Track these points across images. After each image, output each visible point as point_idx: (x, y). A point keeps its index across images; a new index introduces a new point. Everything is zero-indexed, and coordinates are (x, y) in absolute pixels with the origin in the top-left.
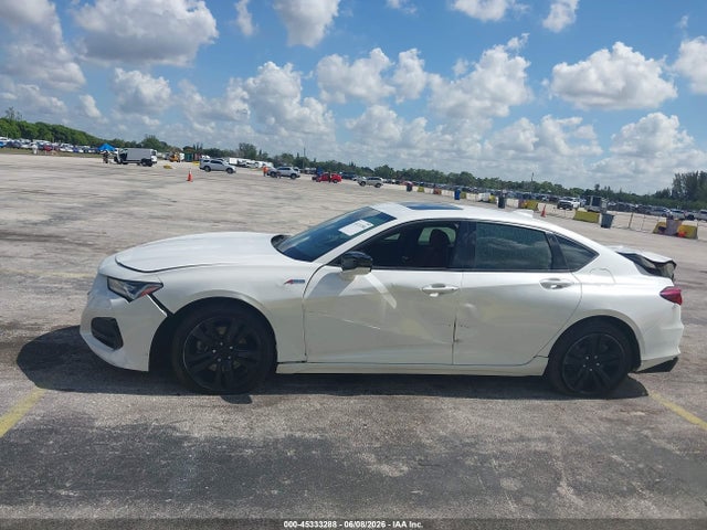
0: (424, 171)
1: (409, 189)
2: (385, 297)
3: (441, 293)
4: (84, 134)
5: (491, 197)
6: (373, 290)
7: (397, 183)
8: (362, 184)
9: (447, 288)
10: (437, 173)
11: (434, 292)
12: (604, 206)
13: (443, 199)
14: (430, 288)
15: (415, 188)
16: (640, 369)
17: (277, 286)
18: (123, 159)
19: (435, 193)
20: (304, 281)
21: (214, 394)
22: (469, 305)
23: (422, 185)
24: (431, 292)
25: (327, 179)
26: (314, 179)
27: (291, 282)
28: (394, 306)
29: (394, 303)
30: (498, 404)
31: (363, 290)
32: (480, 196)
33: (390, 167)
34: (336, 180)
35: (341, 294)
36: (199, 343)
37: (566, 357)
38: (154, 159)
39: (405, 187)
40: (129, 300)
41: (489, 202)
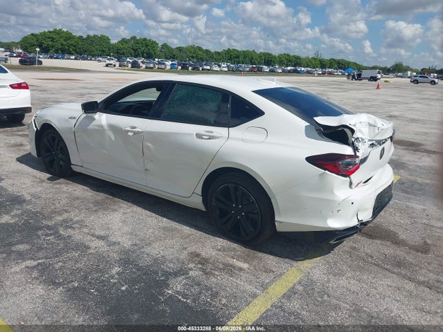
2: (108, 132)
4: (355, 63)
14: (129, 129)
17: (66, 120)
18: (359, 77)
20: (74, 118)
24: (129, 131)
27: (71, 118)
29: (113, 137)
38: (379, 76)
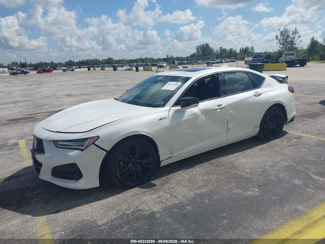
0: (90, 60)
1: (89, 69)
2: (200, 116)
3: (221, 109)
5: (130, 68)
6: (195, 114)
7: (79, 68)
8: (64, 71)
9: (223, 106)
10: (96, 60)
11: (218, 109)
12: (176, 64)
13: (106, 72)
14: (217, 107)
15: (92, 69)
16: (289, 120)
17: (156, 123)
19: (102, 69)
20: (166, 118)
21: (135, 187)
22: (231, 112)
23: (94, 67)
25: (45, 71)
26: (38, 72)
27: (161, 119)
28: (204, 119)
30: (249, 152)
31: (192, 115)
32: (125, 68)
33: (72, 60)
34: (50, 71)
35: (183, 120)
36: (121, 163)
37: (265, 125)
39: (87, 69)
40: (82, 150)
41: (129, 70)
